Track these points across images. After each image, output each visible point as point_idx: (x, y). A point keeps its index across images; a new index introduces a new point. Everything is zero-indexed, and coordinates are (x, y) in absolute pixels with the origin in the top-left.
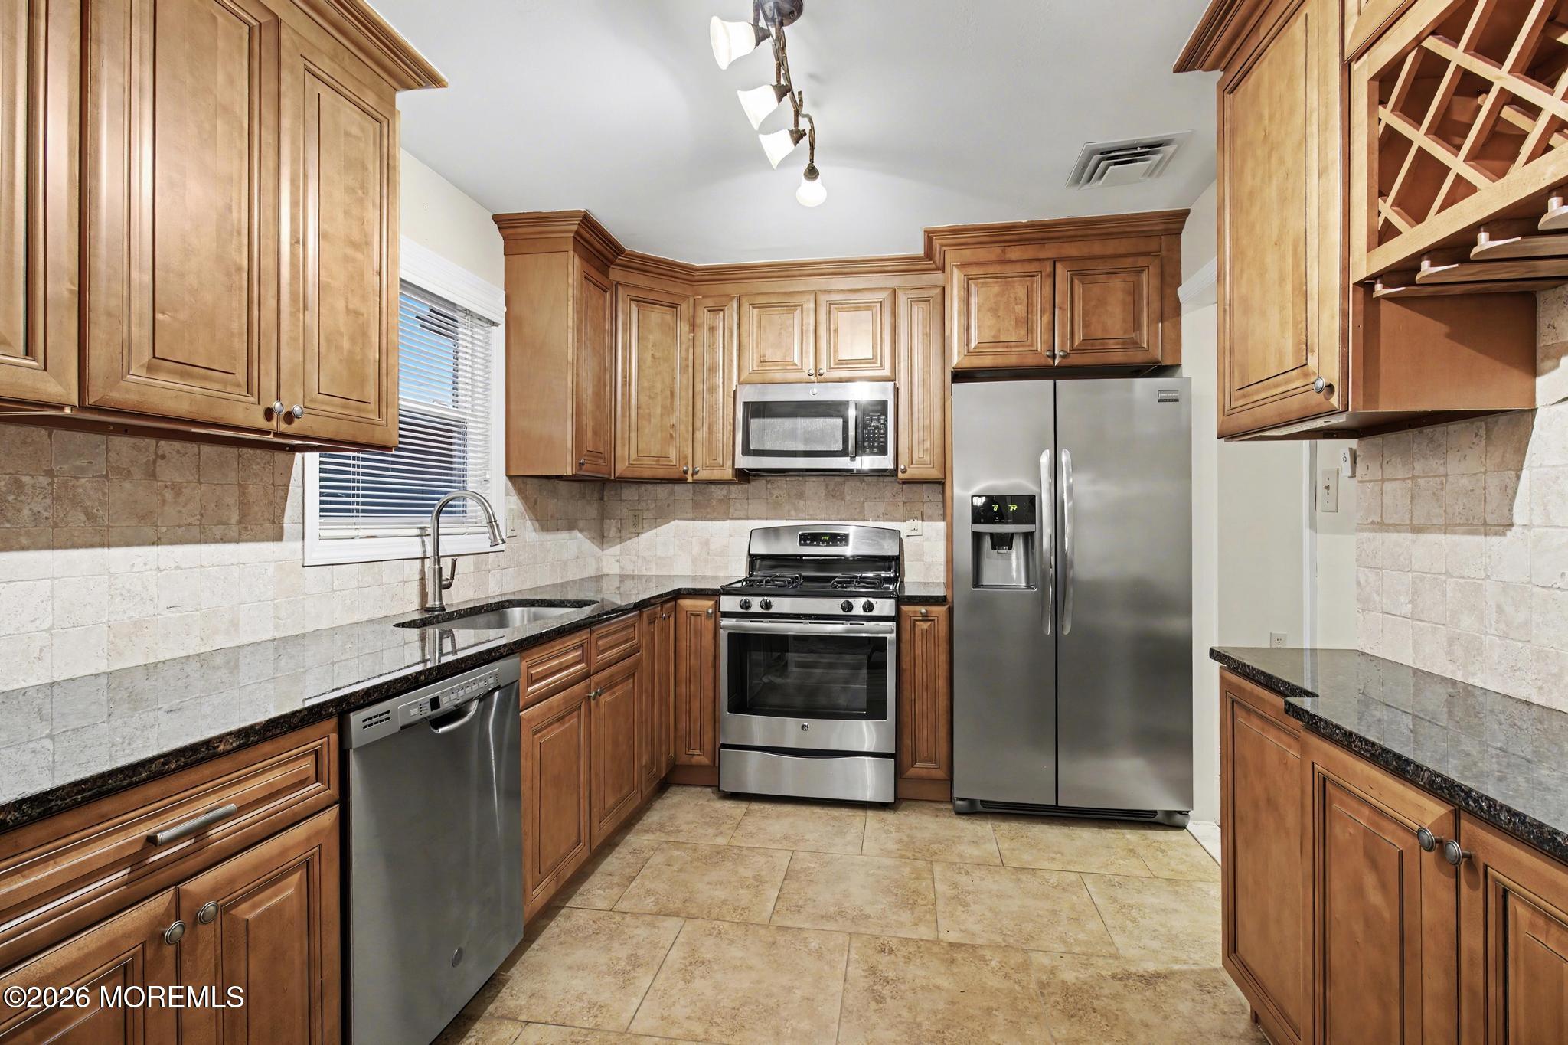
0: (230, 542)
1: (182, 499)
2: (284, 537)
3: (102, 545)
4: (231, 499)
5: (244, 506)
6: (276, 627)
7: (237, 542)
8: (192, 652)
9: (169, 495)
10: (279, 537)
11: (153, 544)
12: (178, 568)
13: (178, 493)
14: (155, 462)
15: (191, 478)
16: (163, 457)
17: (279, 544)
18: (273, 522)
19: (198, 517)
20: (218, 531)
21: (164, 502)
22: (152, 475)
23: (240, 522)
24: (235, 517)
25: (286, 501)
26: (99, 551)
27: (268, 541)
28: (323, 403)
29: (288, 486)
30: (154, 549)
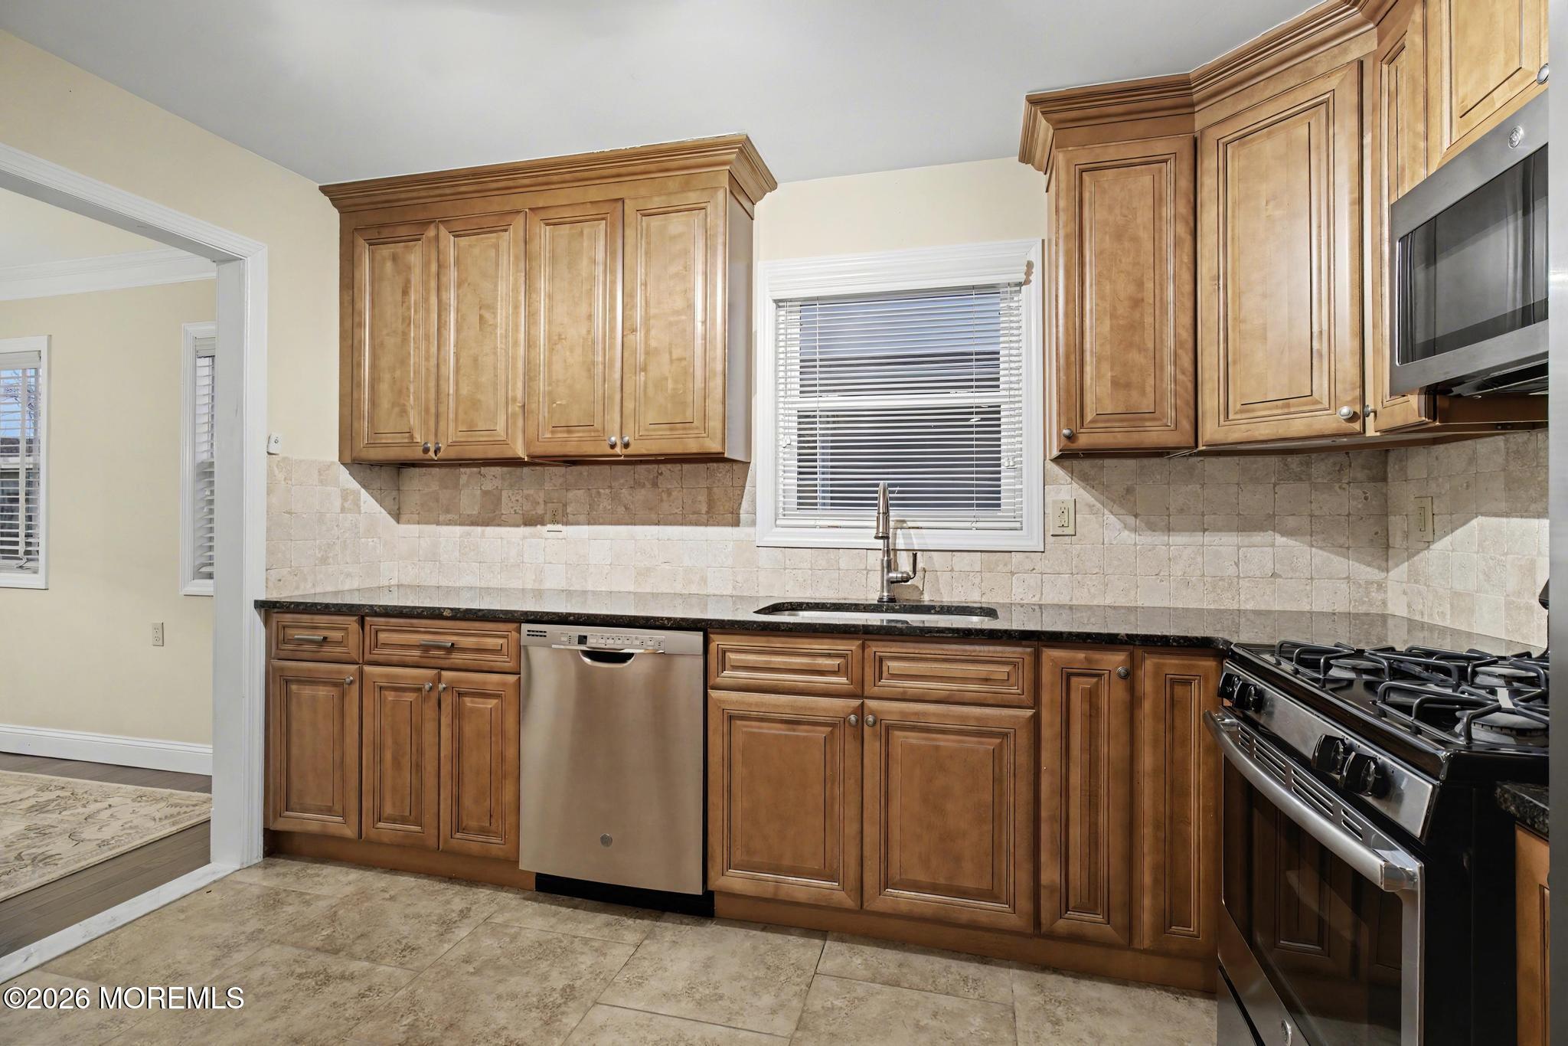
0: (701, 525)
1: (672, 498)
2: (741, 524)
3: (631, 524)
4: (702, 498)
5: (711, 503)
6: (734, 588)
7: (706, 525)
8: (677, 592)
9: (665, 496)
10: (736, 523)
11: (656, 524)
12: (668, 540)
13: (669, 494)
14: (657, 477)
15: (677, 485)
16: (661, 474)
17: (737, 529)
18: (732, 513)
19: (681, 509)
20: (694, 517)
21: (662, 500)
22: (655, 485)
23: (708, 512)
24: (704, 509)
25: (742, 497)
26: (630, 527)
27: (728, 526)
28: (654, 430)
29: (744, 487)
30: (657, 527)
